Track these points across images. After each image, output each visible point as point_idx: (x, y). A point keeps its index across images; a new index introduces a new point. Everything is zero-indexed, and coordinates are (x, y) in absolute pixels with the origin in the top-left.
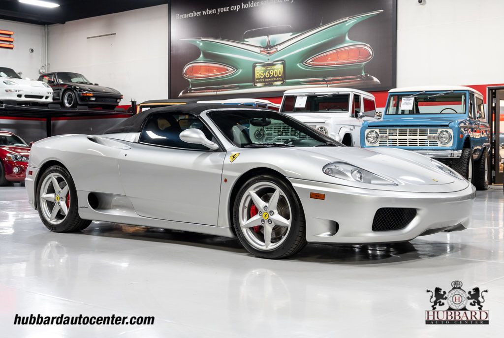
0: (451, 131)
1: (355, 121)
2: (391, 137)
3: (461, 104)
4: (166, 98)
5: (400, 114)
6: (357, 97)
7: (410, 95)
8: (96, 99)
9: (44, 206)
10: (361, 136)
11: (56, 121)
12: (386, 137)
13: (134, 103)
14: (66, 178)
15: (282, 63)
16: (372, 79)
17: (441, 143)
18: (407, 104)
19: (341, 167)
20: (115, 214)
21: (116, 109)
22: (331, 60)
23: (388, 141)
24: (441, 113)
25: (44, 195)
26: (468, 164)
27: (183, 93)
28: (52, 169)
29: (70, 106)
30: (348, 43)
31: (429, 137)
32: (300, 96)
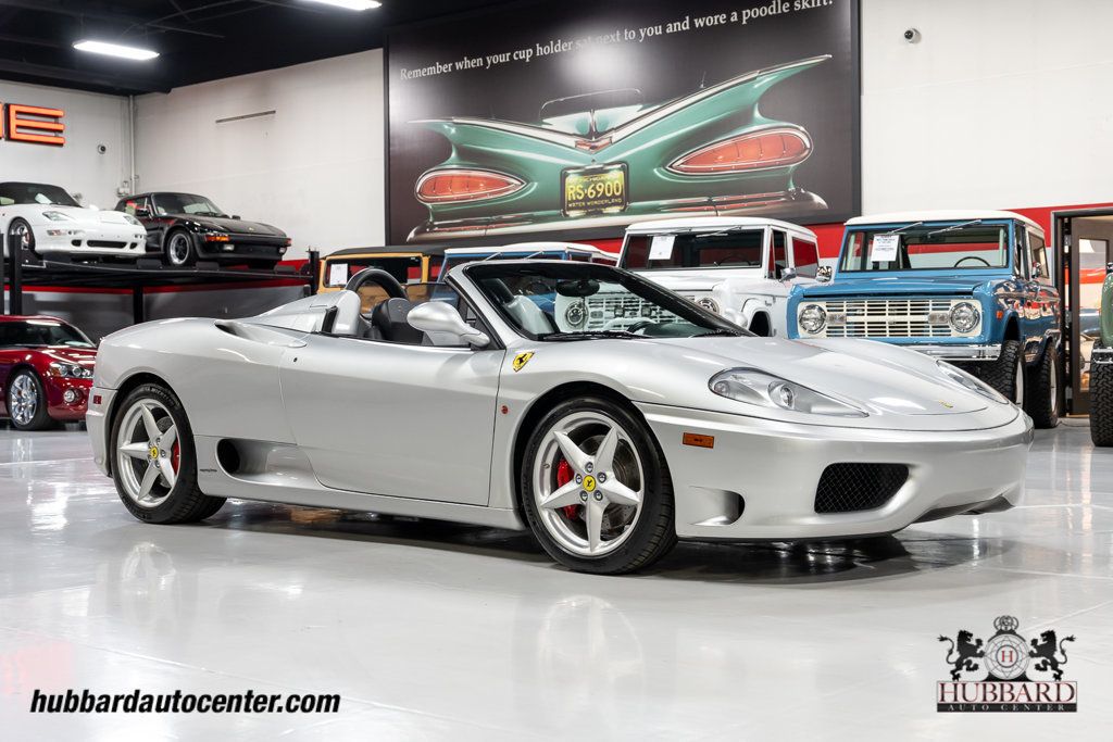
0: (977, 305)
1: (776, 286)
2: (850, 319)
3: (998, 248)
4: (382, 243)
5: (869, 271)
6: (779, 237)
7: (890, 230)
8: (235, 248)
9: (126, 469)
10: (788, 317)
11: (154, 295)
12: (842, 319)
13: (314, 255)
14: (172, 409)
15: (622, 169)
16: (811, 199)
17: (958, 329)
18: (884, 250)
19: (748, 380)
20: (275, 484)
21: (277, 268)
22: (724, 160)
23: (845, 326)
24: (955, 268)
25: (126, 446)
26: (1015, 373)
27: (416, 233)
28: (141, 390)
29: (182, 262)
30: (760, 124)
31: (933, 318)
32: (660, 235)
